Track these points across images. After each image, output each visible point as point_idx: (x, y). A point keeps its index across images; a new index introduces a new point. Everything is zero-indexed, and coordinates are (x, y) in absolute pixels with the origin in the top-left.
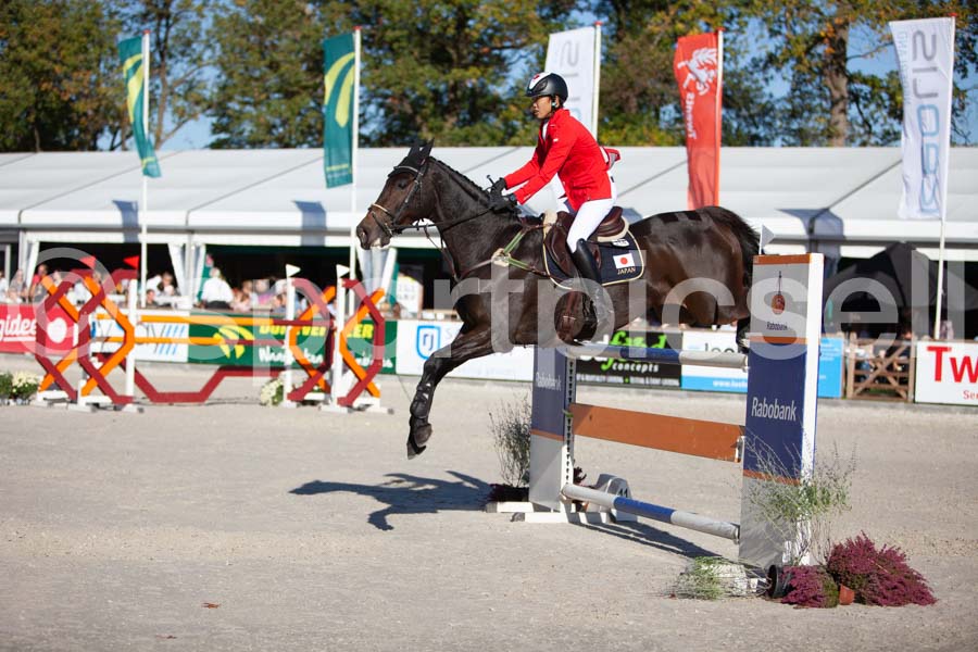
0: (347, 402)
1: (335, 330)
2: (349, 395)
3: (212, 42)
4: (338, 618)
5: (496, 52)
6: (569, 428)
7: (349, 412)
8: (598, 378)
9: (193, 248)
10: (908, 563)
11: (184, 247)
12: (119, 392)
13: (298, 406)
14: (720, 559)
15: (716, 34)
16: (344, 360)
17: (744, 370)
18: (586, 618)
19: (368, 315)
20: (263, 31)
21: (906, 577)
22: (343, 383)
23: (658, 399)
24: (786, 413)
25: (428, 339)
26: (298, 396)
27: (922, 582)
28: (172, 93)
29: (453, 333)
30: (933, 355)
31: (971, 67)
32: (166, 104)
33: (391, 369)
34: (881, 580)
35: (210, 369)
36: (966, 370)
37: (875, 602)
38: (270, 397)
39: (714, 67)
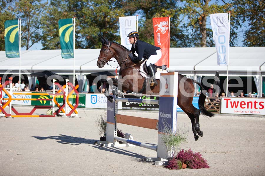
0: (69, 115)
1: (65, 96)
2: (69, 113)
6: (116, 121)
7: (69, 118)
8: (138, 108)
10: (202, 157)
12: (7, 113)
15: (168, 17)
16: (68, 104)
19: (74, 92)
21: (201, 161)
22: (67, 109)
23: (153, 114)
25: (94, 98)
26: (56, 113)
27: (206, 162)
28: (31, 36)
29: (100, 97)
30: (226, 101)
31: (239, 27)
32: (30, 39)
33: (84, 106)
34: (194, 162)
35: (33, 107)
36: (235, 105)
37: (192, 168)
38: (49, 114)
39: (168, 26)
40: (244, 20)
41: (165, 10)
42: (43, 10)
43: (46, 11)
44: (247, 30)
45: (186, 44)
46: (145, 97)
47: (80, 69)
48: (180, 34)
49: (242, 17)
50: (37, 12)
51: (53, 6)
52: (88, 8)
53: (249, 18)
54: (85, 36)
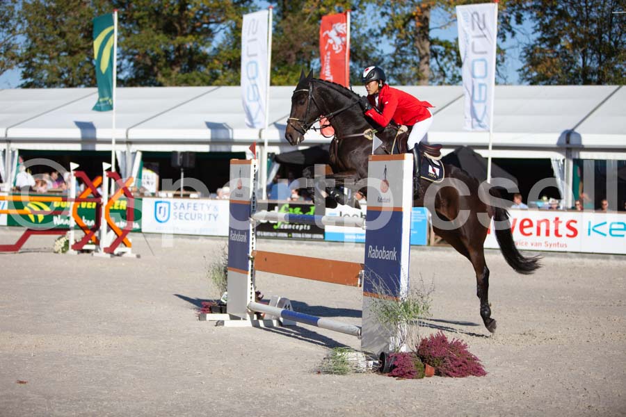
0: (110, 250)
1: (102, 204)
2: (111, 246)
3: (22, 19)
4: (104, 390)
5: (205, 26)
6: (252, 266)
7: (111, 257)
8: (272, 234)
9: (10, 152)
10: (468, 349)
11: (4, 151)
13: (78, 253)
14: (349, 349)
15: (346, 14)
16: (108, 224)
17: (363, 229)
18: (264, 388)
19: (123, 195)
20: (55, 12)
21: (467, 359)
22: (107, 238)
23: (310, 248)
24: (391, 255)
25: (162, 210)
26: (79, 247)
27: (478, 362)
29: (179, 205)
31: (508, 35)
33: (138, 229)
34: (452, 361)
35: (22, 230)
37: (448, 375)
38: (60, 248)
39: (345, 35)
44: (529, 45)
47: (127, 136)
53: (534, 14)
54: (129, 54)
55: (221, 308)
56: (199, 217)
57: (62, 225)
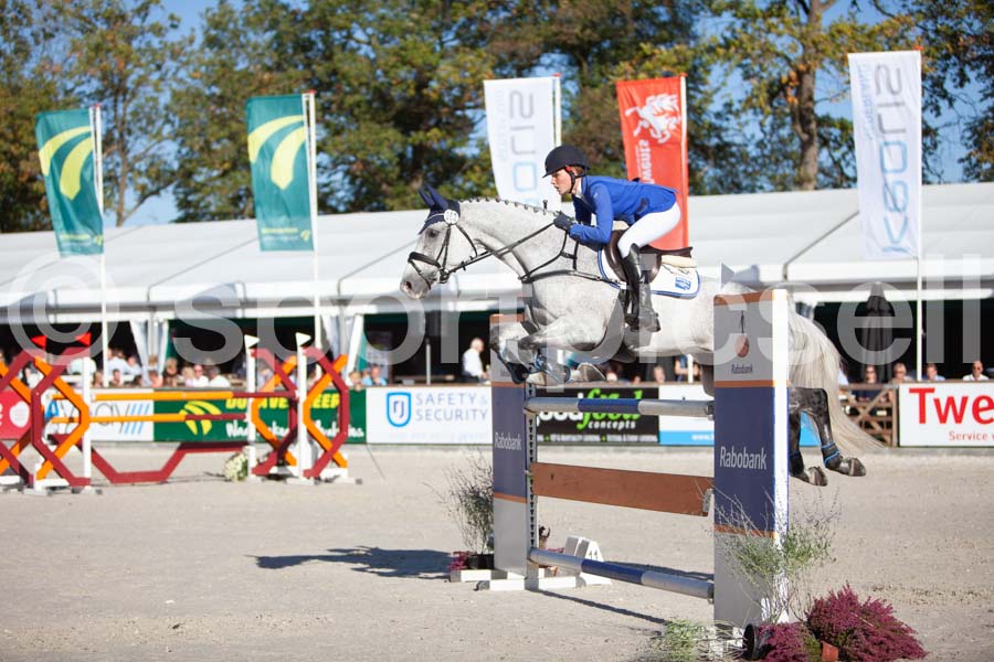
0: (314, 473)
1: (298, 400)
2: (314, 467)
3: (171, 117)
6: (532, 489)
7: (317, 484)
8: (574, 438)
9: (156, 324)
10: (894, 615)
11: (146, 324)
12: (76, 475)
13: (263, 480)
15: (679, 80)
16: (308, 431)
20: (221, 100)
21: (893, 631)
22: (302, 453)
23: (635, 456)
25: (399, 407)
26: (262, 470)
27: (911, 635)
28: (132, 170)
29: (424, 398)
30: (916, 396)
31: (943, 104)
32: (127, 181)
33: (361, 438)
34: (867, 635)
36: (951, 411)
37: (861, 659)
38: (235, 472)
39: (678, 114)
40: (963, 80)
41: (652, 48)
42: (178, 69)
43: (187, 69)
44: (974, 118)
45: (736, 180)
46: (598, 392)
47: (339, 290)
48: (714, 141)
49: (955, 64)
50: (155, 76)
51: (215, 49)
52: (353, 51)
53: (983, 69)
54: (343, 163)
55: (484, 562)
56: (457, 416)
57: (240, 437)
